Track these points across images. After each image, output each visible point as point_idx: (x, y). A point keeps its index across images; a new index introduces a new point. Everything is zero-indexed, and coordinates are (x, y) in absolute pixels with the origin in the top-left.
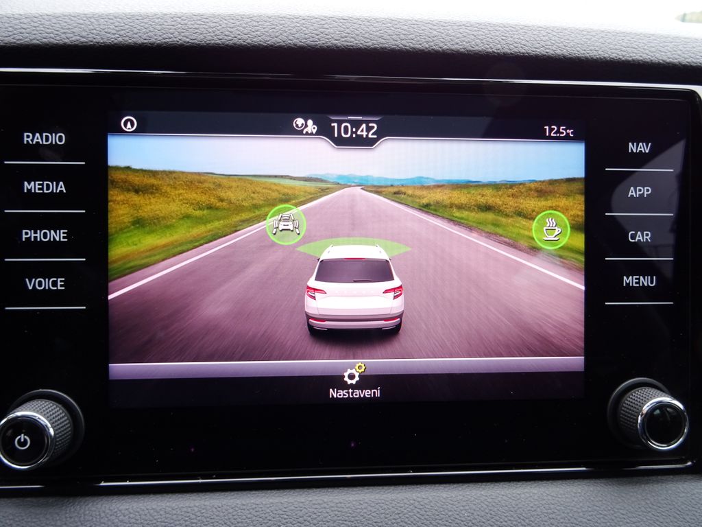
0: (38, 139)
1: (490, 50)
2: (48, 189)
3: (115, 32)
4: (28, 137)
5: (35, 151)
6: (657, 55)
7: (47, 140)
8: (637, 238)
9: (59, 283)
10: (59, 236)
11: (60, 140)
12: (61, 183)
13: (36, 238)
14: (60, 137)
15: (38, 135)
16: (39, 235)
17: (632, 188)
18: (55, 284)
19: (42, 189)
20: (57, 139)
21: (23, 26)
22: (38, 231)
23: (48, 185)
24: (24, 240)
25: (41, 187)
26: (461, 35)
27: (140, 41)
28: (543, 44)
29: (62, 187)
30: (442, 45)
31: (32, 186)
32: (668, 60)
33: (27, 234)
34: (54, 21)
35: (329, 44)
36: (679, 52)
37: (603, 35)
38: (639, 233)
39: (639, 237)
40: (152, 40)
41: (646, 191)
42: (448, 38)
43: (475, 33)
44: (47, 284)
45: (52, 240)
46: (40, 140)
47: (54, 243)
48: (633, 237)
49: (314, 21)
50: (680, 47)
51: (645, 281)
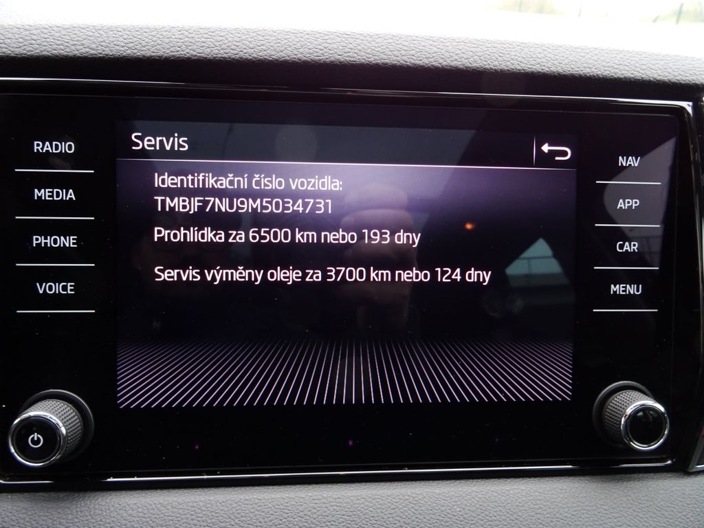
0: (47, 147)
1: (488, 67)
2: (58, 196)
3: (123, 44)
4: (38, 145)
5: (45, 159)
6: (648, 73)
7: (57, 149)
8: (625, 248)
9: (69, 288)
10: (69, 242)
11: (70, 149)
12: (71, 191)
13: (46, 243)
14: (70, 146)
15: (47, 143)
16: (49, 241)
17: (621, 200)
18: (65, 288)
19: (52, 196)
20: (67, 147)
21: (34, 37)
22: (49, 237)
23: (58, 193)
24: (34, 245)
25: (51, 194)
26: (458, 52)
27: (148, 54)
28: (539, 61)
29: (71, 195)
30: (441, 61)
31: (42, 193)
32: (658, 78)
33: (38, 240)
34: (64, 32)
35: (332, 59)
36: (670, 70)
37: (597, 52)
38: (627, 243)
39: (627, 247)
40: (160, 53)
41: (634, 203)
42: (447, 54)
43: (473, 50)
44: (57, 288)
45: (62, 246)
46: (50, 149)
47: (64, 249)
48: (621, 247)
49: (318, 35)
50: (671, 65)
51: (632, 289)
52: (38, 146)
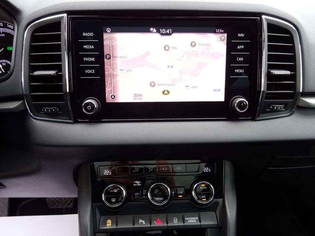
1: (201, 10)
2: (89, 47)
3: (105, 6)
5: (86, 38)
6: (246, 10)
7: (89, 35)
8: (239, 60)
9: (93, 71)
10: (93, 59)
11: (92, 35)
12: (93, 46)
13: (87, 60)
14: (92, 34)
15: (86, 33)
16: (88, 59)
17: (239, 46)
18: (92, 71)
19: (88, 47)
20: (91, 34)
21: (83, 5)
23: (89, 46)
26: (193, 6)
27: (112, 9)
28: (215, 7)
29: (93, 47)
30: (188, 8)
31: (85, 47)
32: (249, 11)
33: (85, 59)
34: (90, 4)
35: (159, 9)
36: (252, 9)
37: (232, 4)
39: (240, 59)
40: (115, 9)
41: (242, 47)
42: (190, 7)
43: (197, 5)
44: (90, 71)
46: (87, 35)
47: (91, 61)
48: (238, 59)
49: (156, 2)
50: (253, 7)
51: (241, 71)
52: (84, 34)
